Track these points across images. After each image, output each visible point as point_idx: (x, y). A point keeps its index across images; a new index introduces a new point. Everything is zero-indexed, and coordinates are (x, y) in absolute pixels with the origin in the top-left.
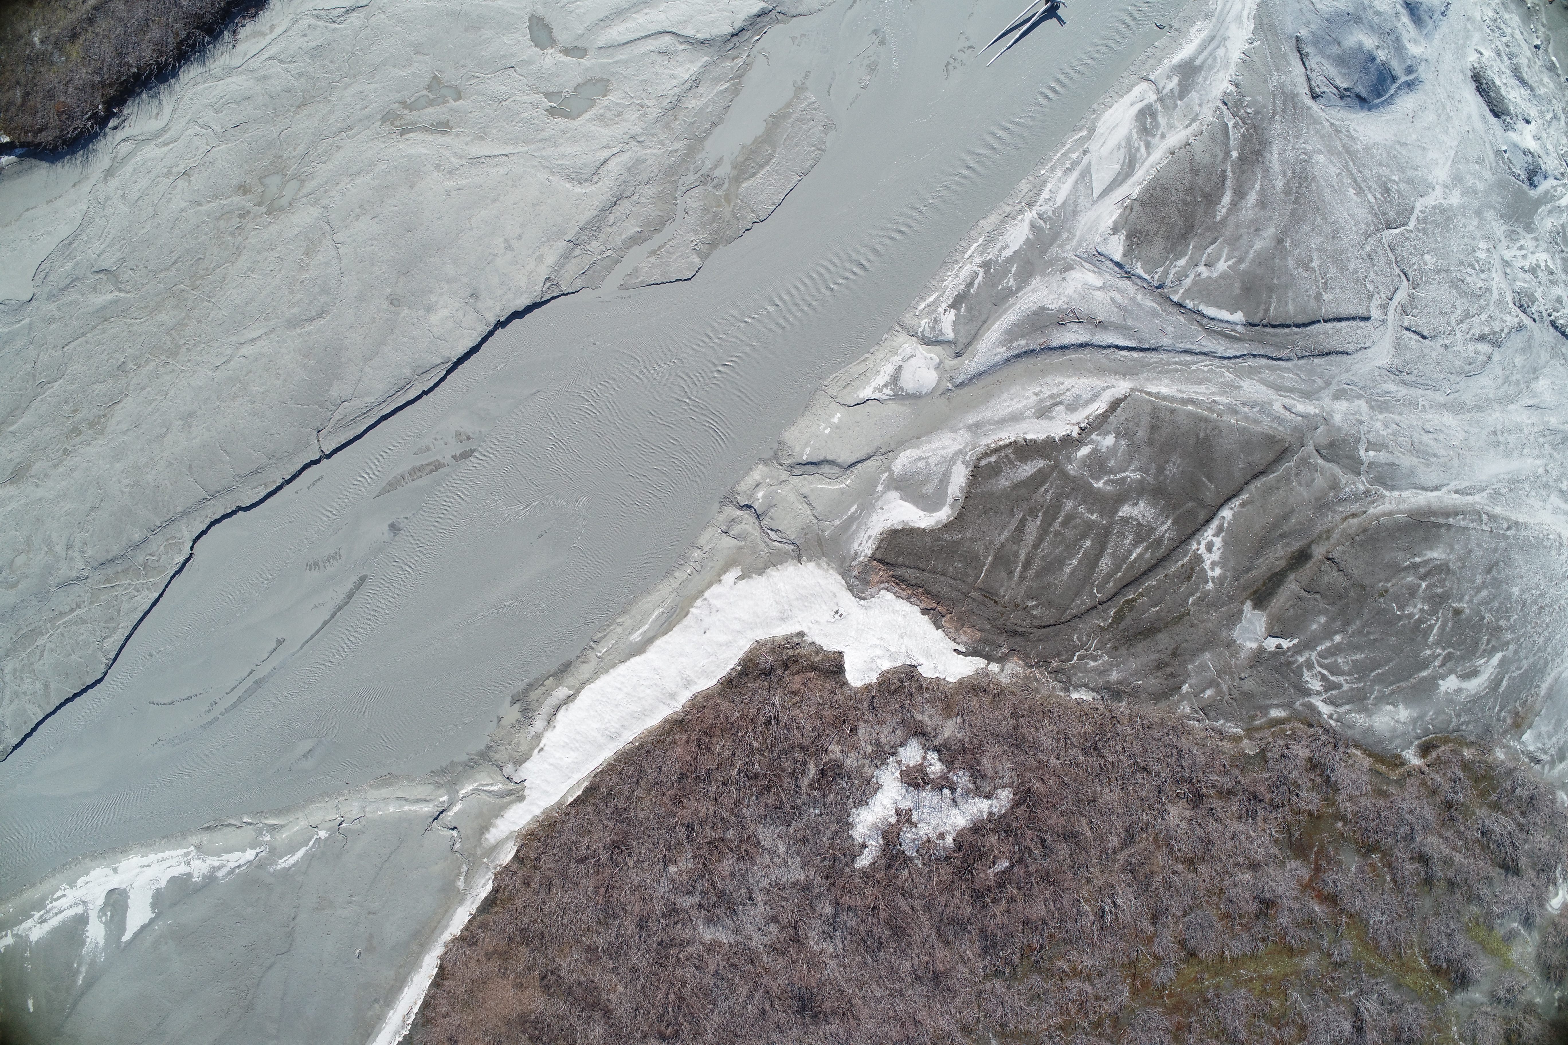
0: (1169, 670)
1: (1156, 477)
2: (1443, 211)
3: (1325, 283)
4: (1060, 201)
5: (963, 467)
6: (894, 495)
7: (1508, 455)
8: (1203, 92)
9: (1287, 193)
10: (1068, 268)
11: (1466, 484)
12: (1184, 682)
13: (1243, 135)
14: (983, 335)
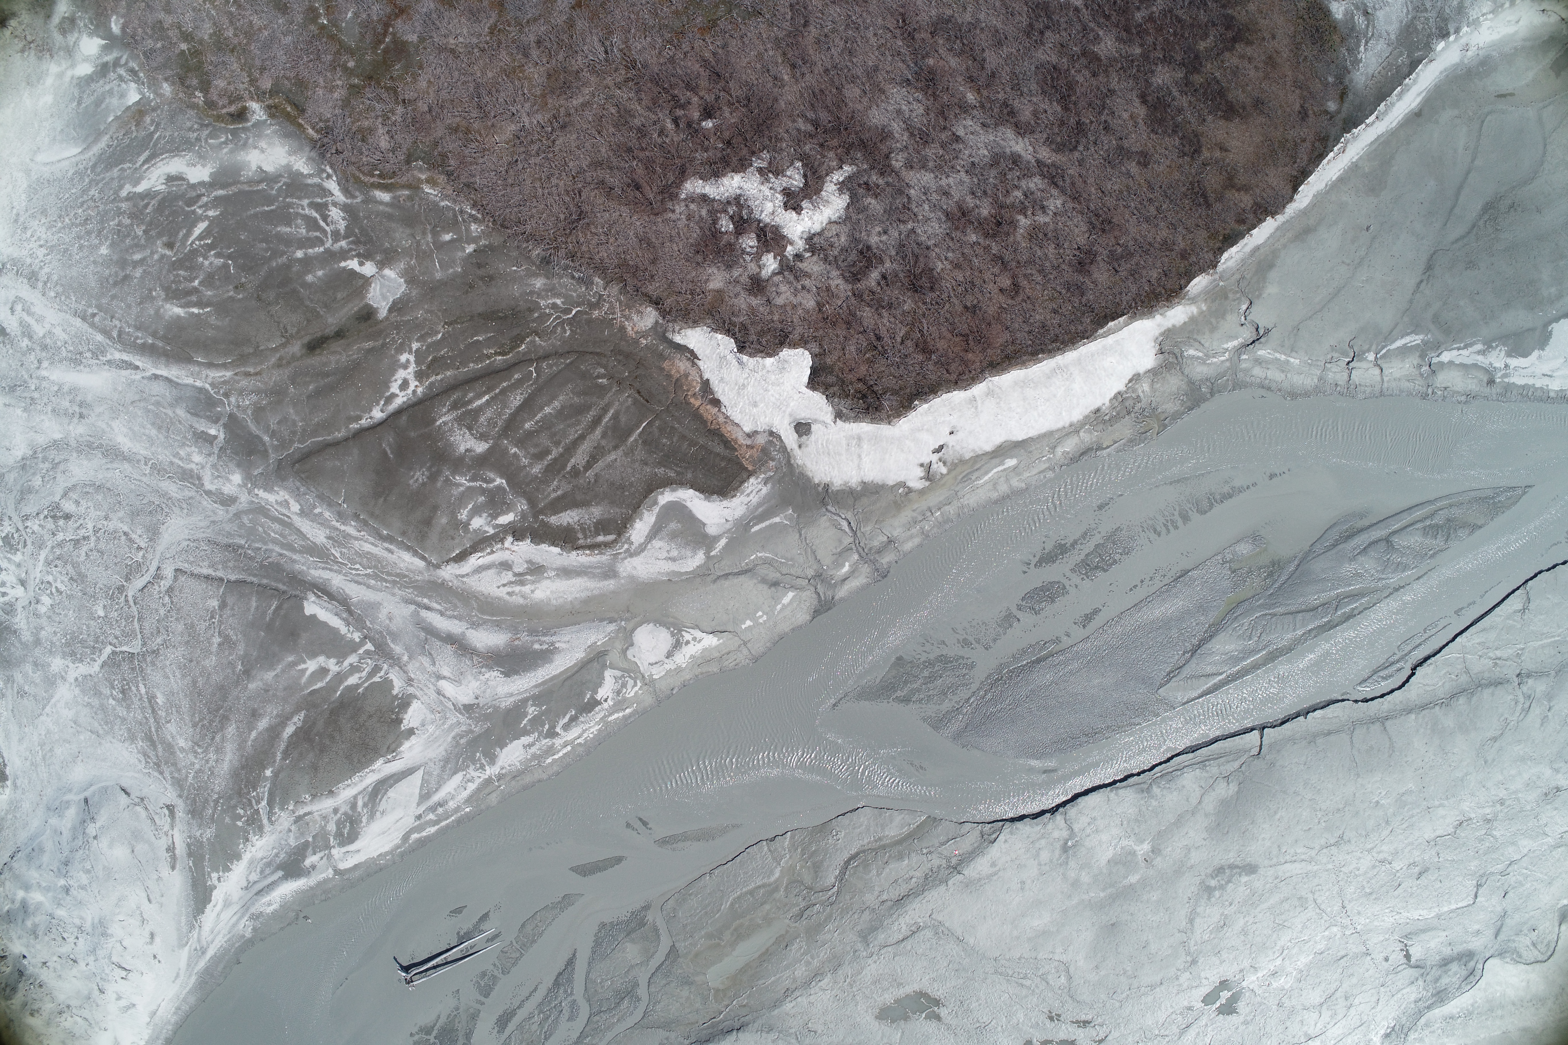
0: (481, 272)
1: (439, 472)
2: (73, 654)
3: (212, 617)
4: (458, 777)
5: (633, 538)
6: (711, 530)
7: (74, 390)
8: (283, 842)
9: (225, 719)
10: (468, 708)
11: (124, 373)
12: (470, 255)
13: (255, 789)
14: (575, 664)
